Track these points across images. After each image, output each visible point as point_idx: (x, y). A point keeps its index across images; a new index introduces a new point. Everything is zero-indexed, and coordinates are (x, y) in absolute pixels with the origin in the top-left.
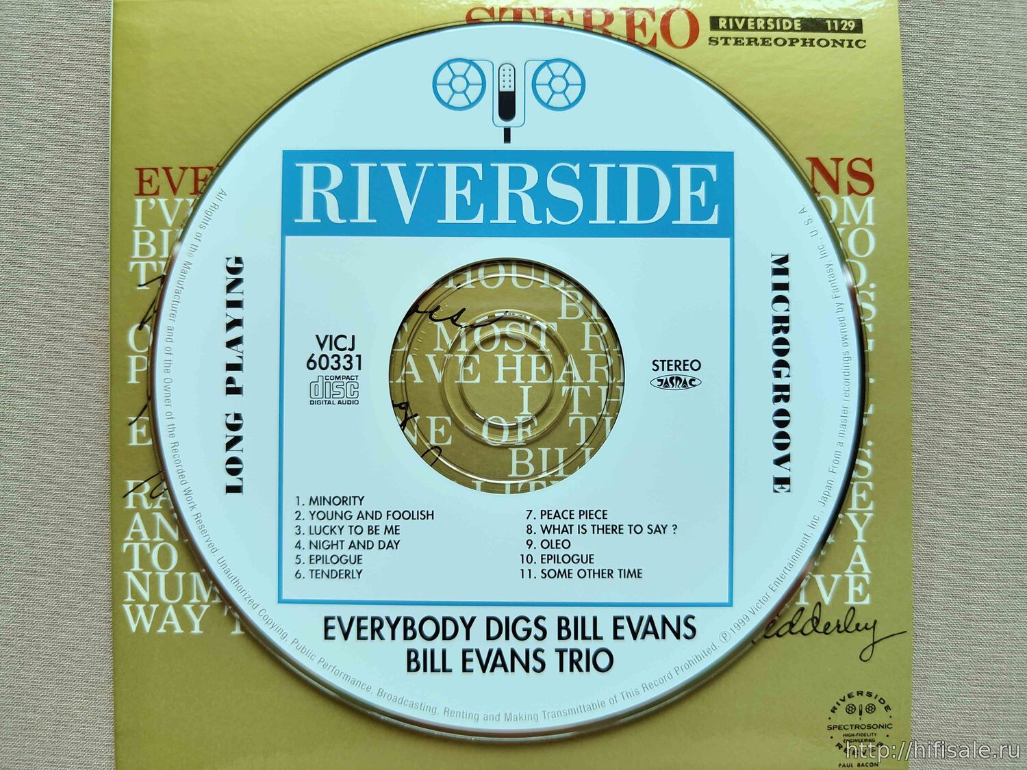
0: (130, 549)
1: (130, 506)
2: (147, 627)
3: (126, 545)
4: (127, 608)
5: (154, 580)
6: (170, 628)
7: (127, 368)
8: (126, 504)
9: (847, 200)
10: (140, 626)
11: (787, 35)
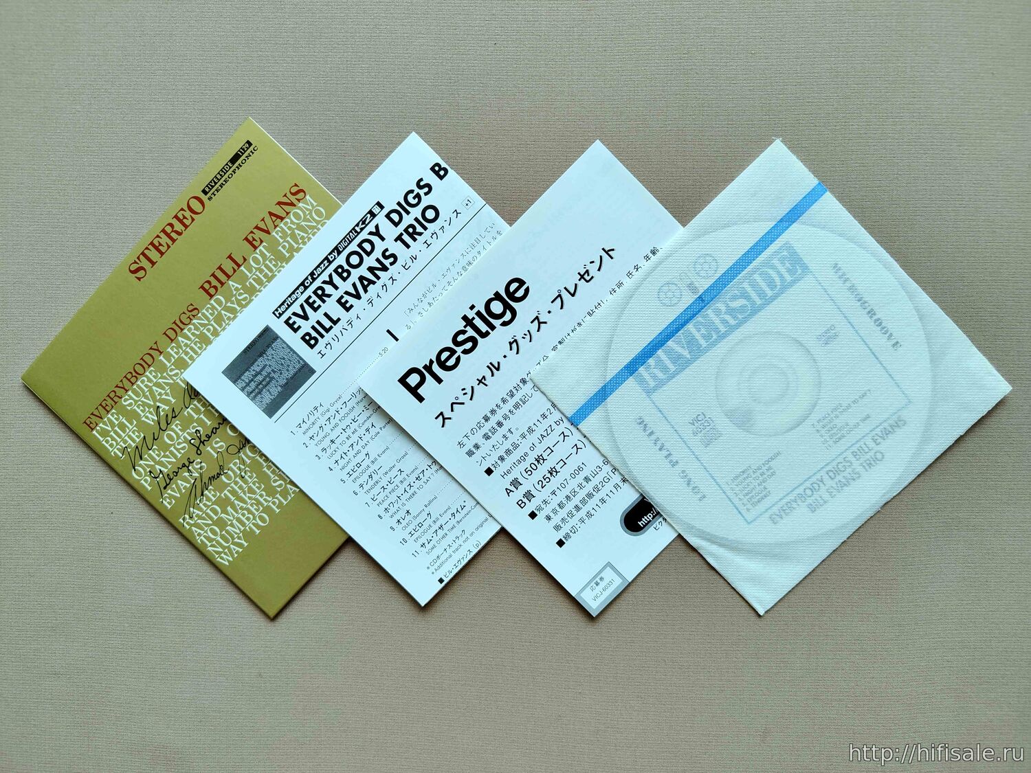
0: (201, 540)
1: (188, 527)
2: (231, 559)
3: (199, 541)
4: (219, 559)
5: (218, 542)
6: (237, 552)
7: (144, 487)
8: (186, 528)
9: (301, 205)
10: (228, 561)
11: (230, 172)
